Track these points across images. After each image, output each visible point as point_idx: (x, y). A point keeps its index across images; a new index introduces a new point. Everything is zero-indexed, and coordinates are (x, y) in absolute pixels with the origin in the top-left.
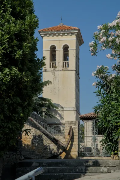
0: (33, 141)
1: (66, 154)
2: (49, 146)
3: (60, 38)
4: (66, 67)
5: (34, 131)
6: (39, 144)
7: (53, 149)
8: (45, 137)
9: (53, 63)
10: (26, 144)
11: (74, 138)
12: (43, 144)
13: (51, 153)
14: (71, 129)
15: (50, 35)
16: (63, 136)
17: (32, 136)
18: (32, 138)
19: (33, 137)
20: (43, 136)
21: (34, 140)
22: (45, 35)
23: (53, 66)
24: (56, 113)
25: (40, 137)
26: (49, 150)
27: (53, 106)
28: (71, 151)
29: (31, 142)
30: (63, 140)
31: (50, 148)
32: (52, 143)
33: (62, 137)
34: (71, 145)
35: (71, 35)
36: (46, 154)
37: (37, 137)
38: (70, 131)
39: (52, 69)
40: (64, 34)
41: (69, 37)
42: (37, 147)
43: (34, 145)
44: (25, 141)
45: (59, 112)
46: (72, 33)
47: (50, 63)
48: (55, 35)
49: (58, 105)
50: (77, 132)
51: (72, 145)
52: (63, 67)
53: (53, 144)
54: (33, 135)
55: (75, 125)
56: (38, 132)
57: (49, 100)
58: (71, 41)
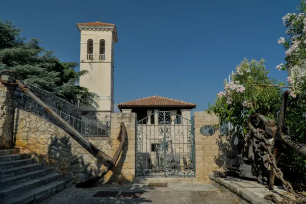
0: (52, 149)
1: (114, 173)
2: (81, 158)
3: (97, 33)
4: (102, 59)
5: (53, 131)
6: (62, 155)
7: (89, 164)
8: (75, 141)
9: (90, 55)
10: (38, 154)
11: (127, 144)
12: (71, 155)
13: (85, 171)
14: (123, 128)
15: (88, 29)
16: (107, 141)
17: (50, 140)
18: (50, 142)
19: (52, 141)
20: (71, 139)
21: (53, 147)
22: (83, 29)
23: (90, 58)
24: (93, 101)
25: (65, 141)
26: (81, 166)
27: (90, 94)
28: (122, 168)
29: (47, 151)
30: (109, 148)
31: (83, 162)
32: (87, 152)
33: (105, 142)
34: (122, 156)
35: (107, 31)
36: (75, 173)
37: (59, 142)
38: (121, 132)
39: (89, 61)
40: (101, 29)
41: (105, 33)
42: (58, 159)
43: (54, 156)
44: (36, 148)
45: (95, 100)
46: (108, 29)
47: (87, 55)
48: (92, 29)
49: (94, 94)
50: (134, 133)
51: (124, 156)
52: (100, 59)
53: (88, 155)
54: (52, 138)
55: (130, 120)
56: (62, 133)
57: (86, 89)
58: (107, 36)
